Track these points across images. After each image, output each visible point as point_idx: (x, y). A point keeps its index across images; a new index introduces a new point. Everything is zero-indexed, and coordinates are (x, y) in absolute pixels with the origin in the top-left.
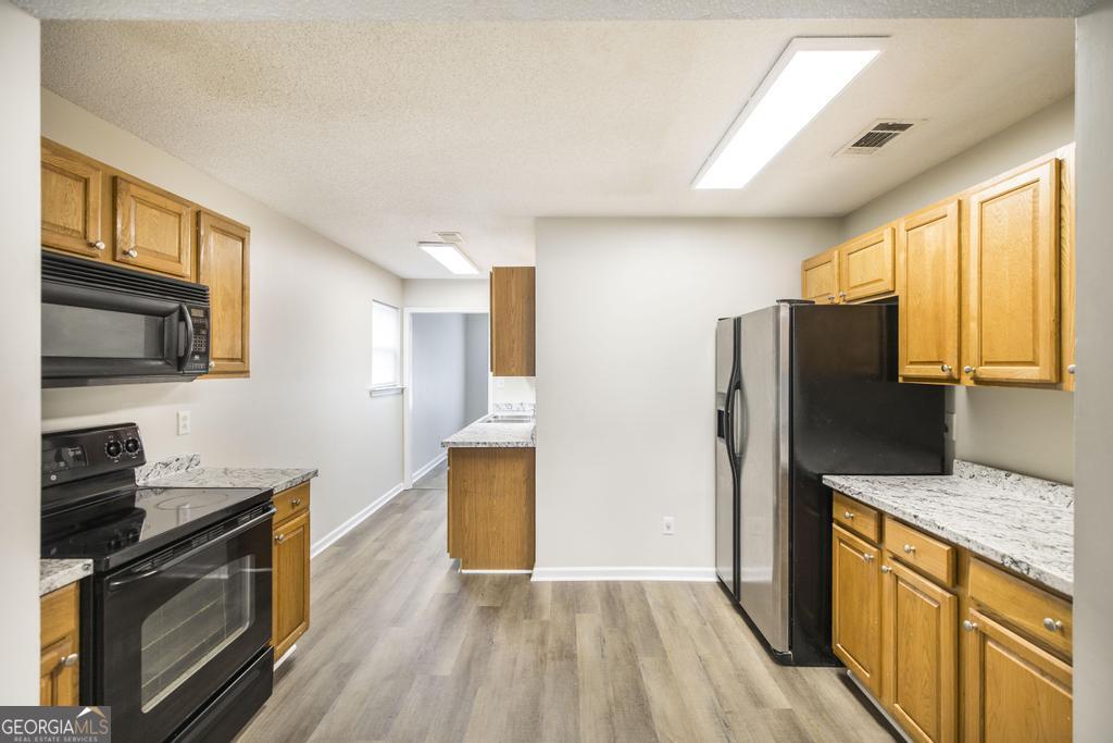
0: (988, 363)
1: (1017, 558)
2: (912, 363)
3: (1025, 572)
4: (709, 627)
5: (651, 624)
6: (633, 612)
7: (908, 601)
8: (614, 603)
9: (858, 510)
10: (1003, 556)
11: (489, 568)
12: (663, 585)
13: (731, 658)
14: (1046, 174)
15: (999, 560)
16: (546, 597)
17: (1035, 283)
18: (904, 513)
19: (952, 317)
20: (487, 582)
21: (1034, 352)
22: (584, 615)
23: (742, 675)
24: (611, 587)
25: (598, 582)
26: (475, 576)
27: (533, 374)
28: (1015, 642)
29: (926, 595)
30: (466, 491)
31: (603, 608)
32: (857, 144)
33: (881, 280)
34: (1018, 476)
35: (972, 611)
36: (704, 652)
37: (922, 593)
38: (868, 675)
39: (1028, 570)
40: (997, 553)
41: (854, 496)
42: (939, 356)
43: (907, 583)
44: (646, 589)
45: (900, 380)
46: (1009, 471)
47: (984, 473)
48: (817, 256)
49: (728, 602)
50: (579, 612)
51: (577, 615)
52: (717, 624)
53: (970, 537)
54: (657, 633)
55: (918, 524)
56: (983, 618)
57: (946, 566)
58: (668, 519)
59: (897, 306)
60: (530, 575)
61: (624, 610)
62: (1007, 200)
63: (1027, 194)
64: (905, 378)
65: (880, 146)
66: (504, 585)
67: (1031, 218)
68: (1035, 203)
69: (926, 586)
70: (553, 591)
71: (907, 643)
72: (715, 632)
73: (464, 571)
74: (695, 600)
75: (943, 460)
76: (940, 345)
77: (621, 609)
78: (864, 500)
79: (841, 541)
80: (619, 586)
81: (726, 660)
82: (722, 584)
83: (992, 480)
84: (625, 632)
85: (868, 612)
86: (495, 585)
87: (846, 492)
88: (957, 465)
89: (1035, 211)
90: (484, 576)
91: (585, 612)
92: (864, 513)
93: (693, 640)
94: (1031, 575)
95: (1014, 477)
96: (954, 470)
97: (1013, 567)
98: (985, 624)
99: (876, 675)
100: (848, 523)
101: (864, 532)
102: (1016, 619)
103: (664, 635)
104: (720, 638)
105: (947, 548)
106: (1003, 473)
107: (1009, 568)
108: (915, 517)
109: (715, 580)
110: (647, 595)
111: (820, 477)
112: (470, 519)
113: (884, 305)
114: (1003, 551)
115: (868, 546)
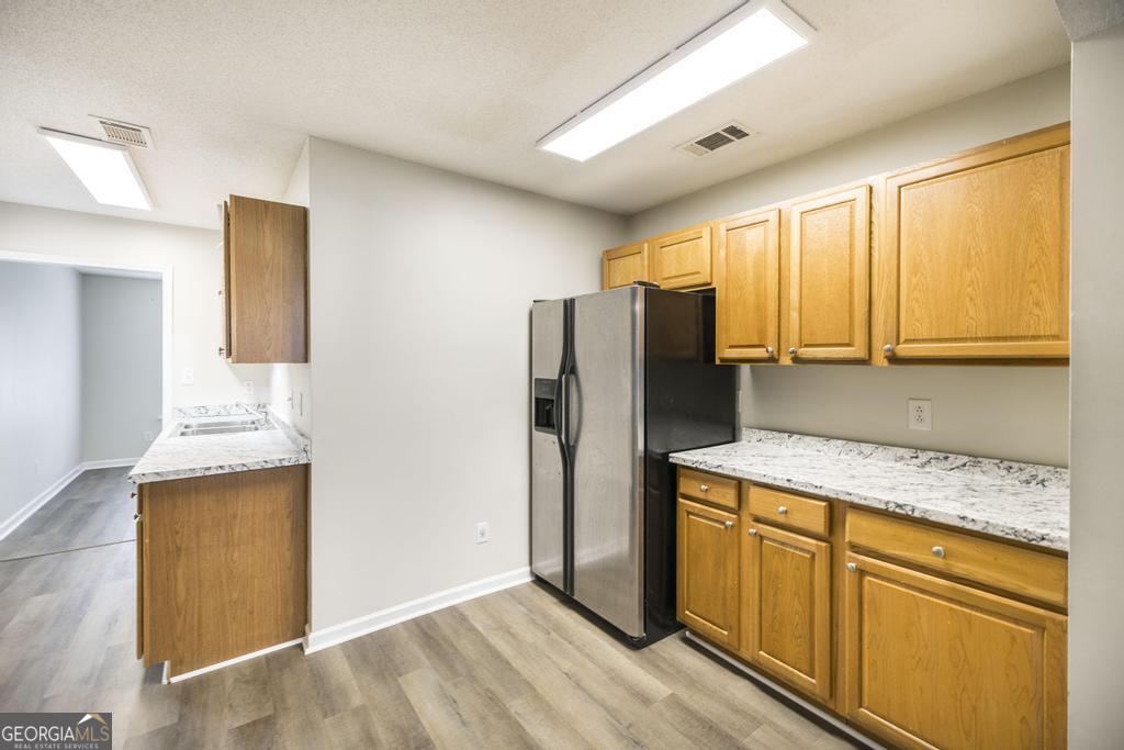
0: (806, 346)
1: (900, 502)
2: (731, 347)
3: (910, 513)
4: (554, 635)
5: (497, 656)
6: (467, 647)
7: (776, 557)
8: (438, 644)
9: (713, 482)
10: (887, 503)
11: (225, 659)
12: (481, 602)
13: (593, 660)
14: (861, 196)
15: (883, 507)
16: (342, 671)
17: (851, 281)
18: (775, 479)
19: (772, 307)
20: (229, 682)
21: (850, 336)
22: (409, 675)
23: (614, 677)
24: (424, 625)
25: (403, 623)
26: (201, 680)
27: (306, 359)
28: (894, 571)
29: (796, 548)
30: (179, 549)
31: (429, 658)
32: (700, 143)
33: (698, 273)
34: (799, 436)
35: (849, 553)
36: (567, 666)
37: (791, 546)
38: (726, 633)
39: (913, 510)
40: (880, 501)
41: (713, 470)
42: (761, 341)
43: (774, 541)
44: (468, 613)
45: (718, 362)
46: (791, 433)
47: (770, 436)
48: (620, 248)
49: (555, 600)
50: (400, 675)
51: (400, 680)
52: (558, 628)
53: (851, 492)
54: (508, 663)
55: (792, 486)
56: (861, 557)
57: (823, 520)
58: (482, 525)
59: (714, 297)
60: (300, 647)
61: (456, 649)
62: (828, 212)
63: (845, 210)
64: (722, 360)
65: (712, 149)
66: (265, 677)
67: (848, 229)
68: (852, 217)
69: (800, 541)
70: (348, 657)
71: (775, 594)
72: (563, 638)
73: (174, 680)
74: (522, 609)
75: (734, 429)
76: (762, 332)
77: (451, 650)
78: (725, 472)
79: (689, 513)
80: (432, 619)
81: (591, 666)
82: (539, 581)
83: (777, 441)
84: (472, 678)
85: (726, 575)
86: (247, 682)
87: (701, 467)
88: (745, 433)
89: (852, 224)
90: (219, 673)
91: (407, 672)
92: (722, 484)
93: (549, 657)
94: (916, 514)
95: (795, 437)
96: (743, 437)
97: (898, 510)
98: (864, 562)
99: (735, 630)
100: (702, 496)
101: (723, 502)
102: (897, 553)
103: (517, 664)
104: (571, 643)
105: (824, 504)
106: (786, 435)
107: (894, 512)
108: (789, 480)
109: (529, 579)
110: (472, 622)
111: (666, 456)
112: (187, 590)
113: (701, 295)
114: (887, 499)
115: (726, 514)
